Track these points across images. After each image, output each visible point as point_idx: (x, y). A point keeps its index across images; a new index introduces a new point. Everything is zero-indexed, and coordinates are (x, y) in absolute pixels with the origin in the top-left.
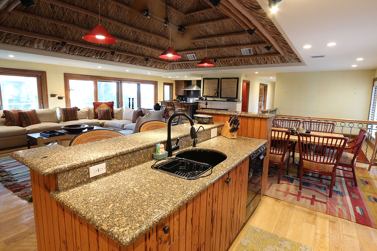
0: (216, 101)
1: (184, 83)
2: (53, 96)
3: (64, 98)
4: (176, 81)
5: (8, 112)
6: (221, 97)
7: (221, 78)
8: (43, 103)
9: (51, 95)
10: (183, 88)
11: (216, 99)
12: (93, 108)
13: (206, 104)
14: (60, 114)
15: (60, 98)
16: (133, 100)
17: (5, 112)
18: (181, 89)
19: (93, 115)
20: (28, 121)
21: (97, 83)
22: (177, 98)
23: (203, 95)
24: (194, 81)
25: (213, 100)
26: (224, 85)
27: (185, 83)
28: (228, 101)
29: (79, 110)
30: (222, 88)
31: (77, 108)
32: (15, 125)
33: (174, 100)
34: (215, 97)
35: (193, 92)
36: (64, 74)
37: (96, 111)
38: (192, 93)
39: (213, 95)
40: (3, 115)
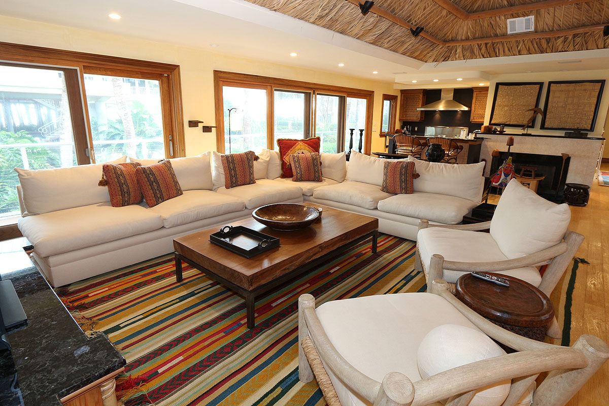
0: (530, 135)
1: (421, 96)
2: (193, 124)
3: (214, 130)
4: (403, 92)
5: (114, 168)
6: (543, 127)
7: (550, 83)
8: (173, 140)
9: (189, 121)
10: (420, 106)
11: (530, 131)
12: (277, 153)
13: (511, 143)
14: (217, 168)
15: (207, 129)
16: (352, 134)
17: (106, 169)
18: (418, 109)
19: (279, 168)
20: (158, 192)
21: (273, 93)
22: (402, 127)
23: (492, 122)
24: (448, 90)
25: (523, 135)
26: (558, 98)
27: (423, 95)
28: (568, 136)
29: (257, 158)
30: (550, 105)
31: (252, 153)
32: (130, 203)
33: (397, 132)
34: (529, 127)
35: (440, 115)
36: (216, 72)
37: (286, 159)
38: (437, 116)
39: (525, 122)
40: (103, 178)
